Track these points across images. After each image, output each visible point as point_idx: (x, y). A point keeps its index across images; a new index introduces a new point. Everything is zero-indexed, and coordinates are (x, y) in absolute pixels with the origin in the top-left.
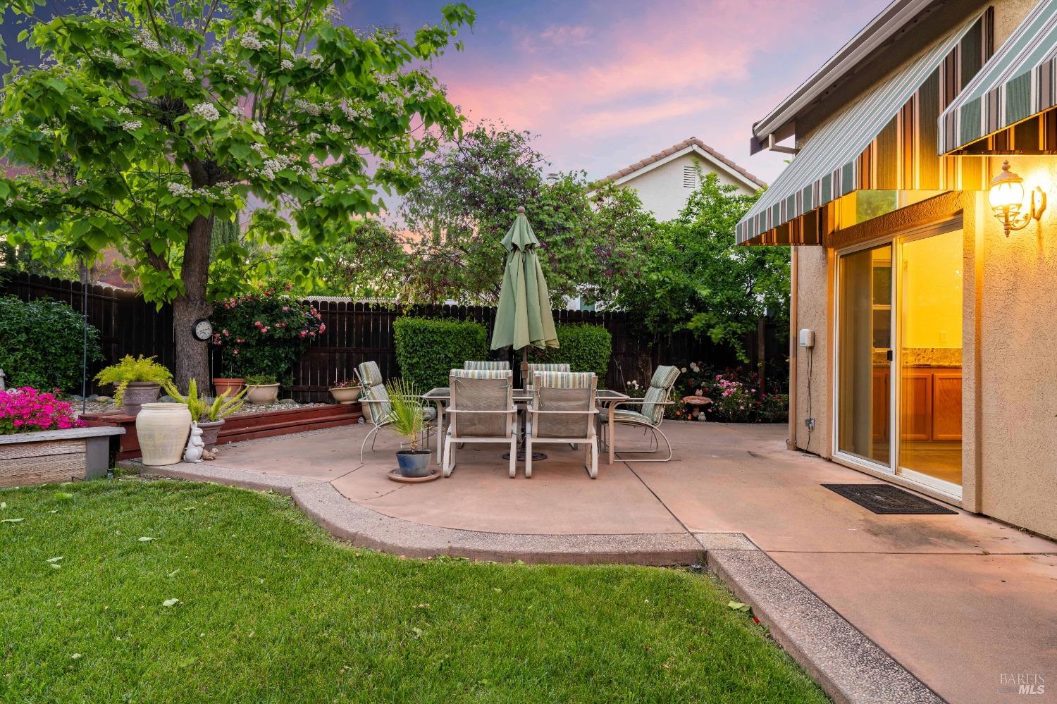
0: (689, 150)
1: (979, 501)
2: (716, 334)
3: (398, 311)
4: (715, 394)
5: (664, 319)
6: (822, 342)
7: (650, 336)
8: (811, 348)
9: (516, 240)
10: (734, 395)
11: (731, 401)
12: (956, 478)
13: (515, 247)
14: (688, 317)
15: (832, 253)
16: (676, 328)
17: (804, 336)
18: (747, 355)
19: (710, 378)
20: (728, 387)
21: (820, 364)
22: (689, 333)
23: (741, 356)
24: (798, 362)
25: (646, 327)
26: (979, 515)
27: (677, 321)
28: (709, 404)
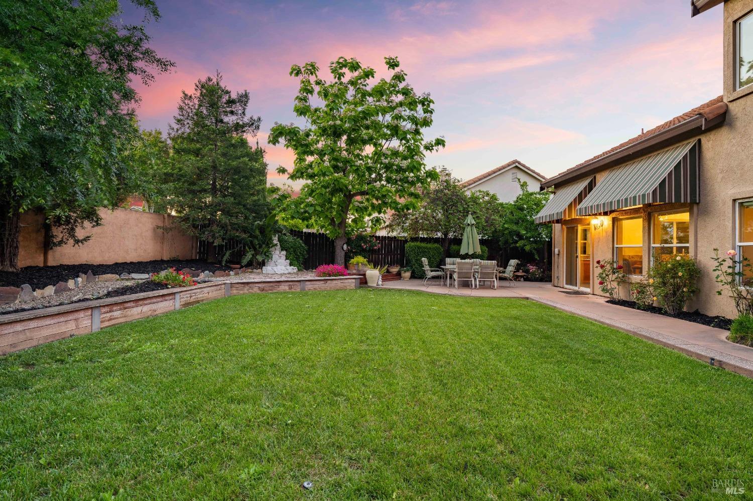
0: (514, 165)
1: (593, 292)
2: (527, 248)
3: (406, 241)
4: (527, 271)
5: (506, 242)
6: (561, 253)
7: (501, 249)
8: (558, 254)
9: (469, 222)
10: (535, 271)
11: (533, 273)
12: (589, 287)
13: (469, 225)
14: (516, 242)
15: (564, 227)
16: (512, 246)
17: (556, 251)
18: (539, 257)
19: (525, 266)
20: (532, 268)
21: (561, 259)
22: (517, 248)
23: (537, 257)
24: (555, 259)
25: (499, 245)
26: (593, 294)
27: (512, 243)
28: (525, 275)
